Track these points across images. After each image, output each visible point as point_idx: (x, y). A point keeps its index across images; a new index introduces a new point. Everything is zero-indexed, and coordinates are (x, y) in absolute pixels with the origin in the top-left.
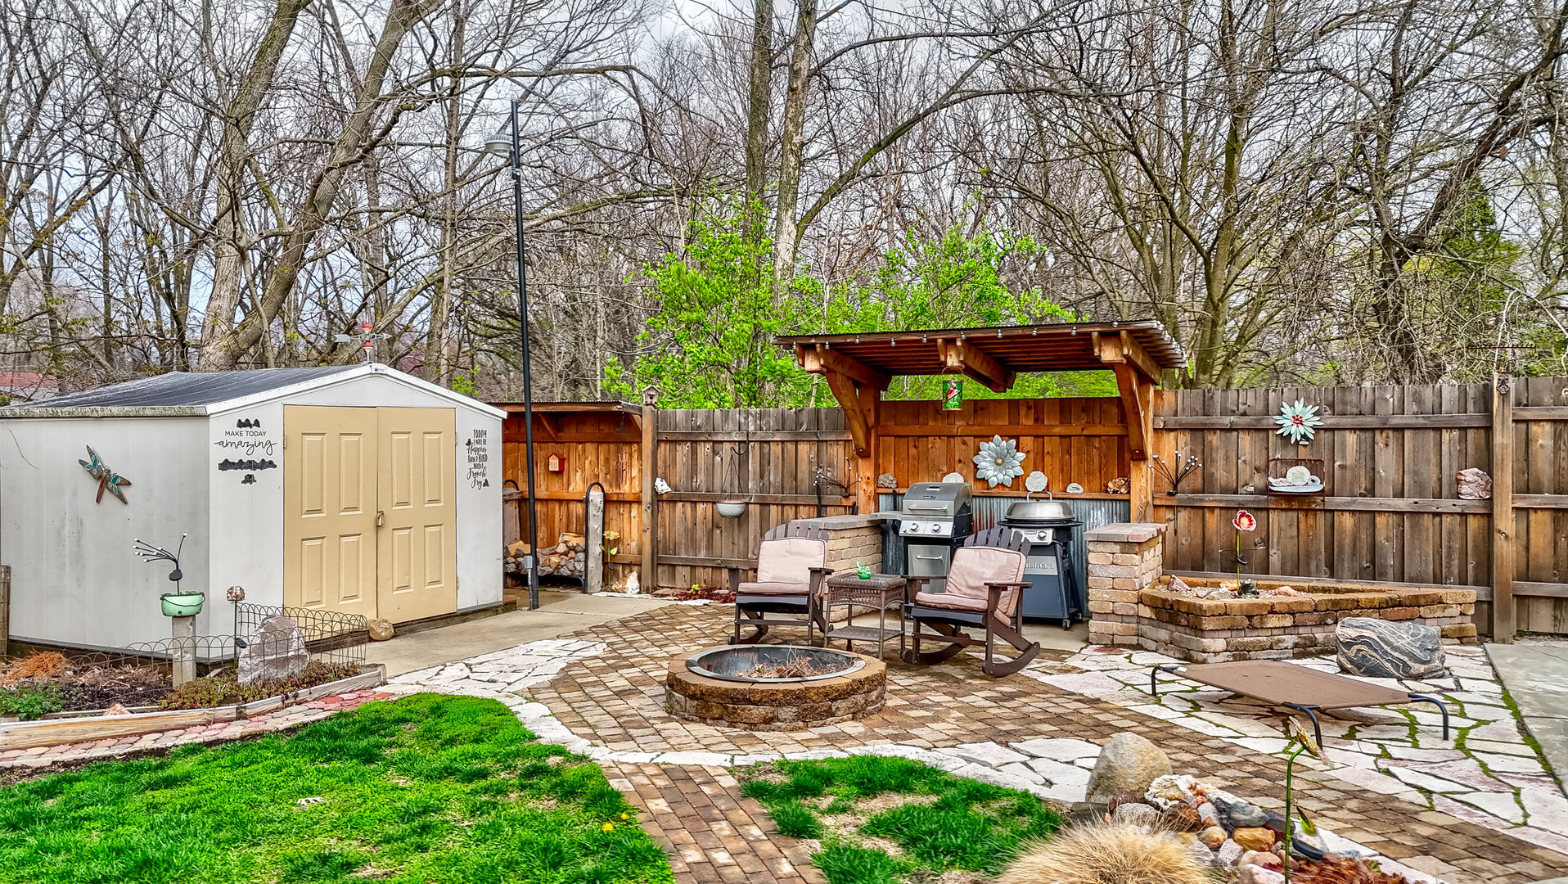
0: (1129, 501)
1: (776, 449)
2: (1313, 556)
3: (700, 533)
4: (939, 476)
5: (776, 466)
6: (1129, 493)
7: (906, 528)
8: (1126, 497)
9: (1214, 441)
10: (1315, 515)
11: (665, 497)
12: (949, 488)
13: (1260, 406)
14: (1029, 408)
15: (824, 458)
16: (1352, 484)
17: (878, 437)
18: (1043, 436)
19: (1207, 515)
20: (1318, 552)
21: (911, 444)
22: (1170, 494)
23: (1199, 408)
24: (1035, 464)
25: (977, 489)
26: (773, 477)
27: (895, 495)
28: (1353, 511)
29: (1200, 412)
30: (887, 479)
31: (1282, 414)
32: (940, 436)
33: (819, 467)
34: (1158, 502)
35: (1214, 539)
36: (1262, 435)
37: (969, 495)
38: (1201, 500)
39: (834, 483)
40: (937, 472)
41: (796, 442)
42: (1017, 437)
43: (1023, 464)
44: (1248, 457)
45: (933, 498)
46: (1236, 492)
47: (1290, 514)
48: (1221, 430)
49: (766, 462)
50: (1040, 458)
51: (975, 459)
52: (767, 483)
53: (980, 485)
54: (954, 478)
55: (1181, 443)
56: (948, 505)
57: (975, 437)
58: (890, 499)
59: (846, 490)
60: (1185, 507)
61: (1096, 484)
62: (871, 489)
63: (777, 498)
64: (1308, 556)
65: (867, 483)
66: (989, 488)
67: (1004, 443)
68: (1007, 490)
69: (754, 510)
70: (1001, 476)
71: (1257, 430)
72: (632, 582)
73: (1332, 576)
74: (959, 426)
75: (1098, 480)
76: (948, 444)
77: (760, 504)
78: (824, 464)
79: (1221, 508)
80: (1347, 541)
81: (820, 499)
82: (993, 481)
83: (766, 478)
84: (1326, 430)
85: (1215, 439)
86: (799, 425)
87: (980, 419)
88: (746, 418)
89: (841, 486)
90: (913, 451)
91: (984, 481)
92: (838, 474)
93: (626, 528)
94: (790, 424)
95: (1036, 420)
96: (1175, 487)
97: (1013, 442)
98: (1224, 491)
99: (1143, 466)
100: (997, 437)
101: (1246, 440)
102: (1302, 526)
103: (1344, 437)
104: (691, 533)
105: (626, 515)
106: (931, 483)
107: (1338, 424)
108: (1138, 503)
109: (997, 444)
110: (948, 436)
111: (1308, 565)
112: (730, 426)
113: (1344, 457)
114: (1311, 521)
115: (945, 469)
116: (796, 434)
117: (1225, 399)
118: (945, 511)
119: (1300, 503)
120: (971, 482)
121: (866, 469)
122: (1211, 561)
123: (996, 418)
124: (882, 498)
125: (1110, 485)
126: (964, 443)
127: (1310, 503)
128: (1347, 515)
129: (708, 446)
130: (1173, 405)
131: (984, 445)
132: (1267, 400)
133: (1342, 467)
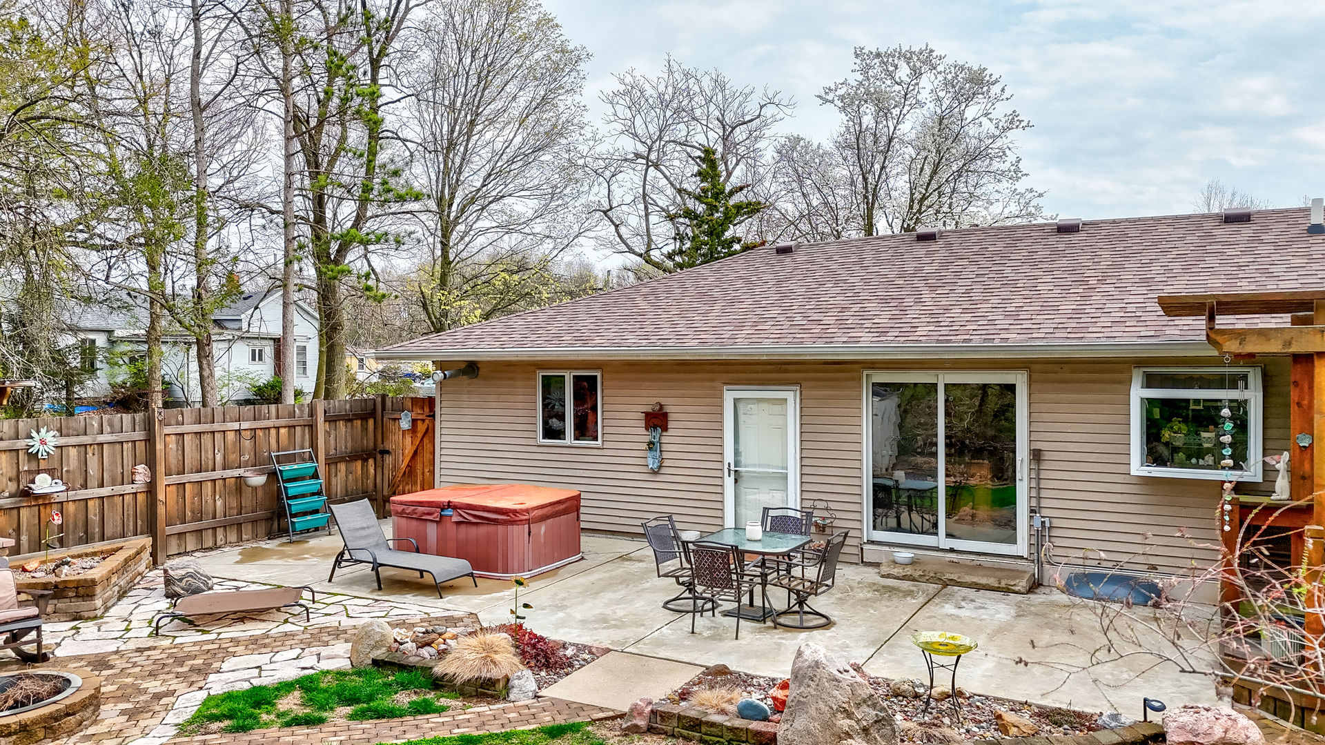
13: (12, 433)
28: (75, 501)
31: (30, 438)
36: (14, 454)
44: (4, 470)
47: (34, 508)
71: (10, 451)
84: (58, 447)
102: (42, 516)
103: (68, 451)
107: (65, 443)
113: (68, 465)
119: (46, 498)
127: (50, 498)
132: (18, 427)
133: (68, 471)
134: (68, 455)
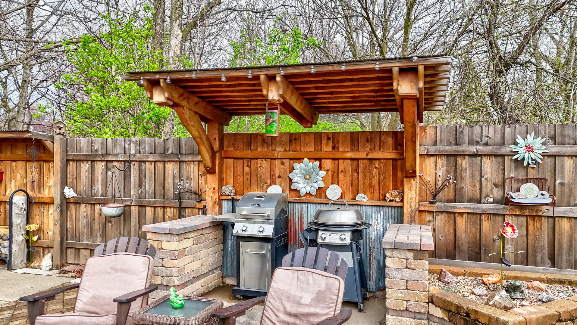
0: (402, 207)
1: (150, 167)
2: (539, 250)
3: (97, 226)
4: (265, 187)
5: (150, 179)
6: (402, 201)
7: (238, 229)
8: (399, 204)
9: (464, 164)
10: (541, 220)
11: (72, 200)
12: (271, 198)
13: (498, 138)
14: (329, 139)
15: (184, 174)
16: (569, 197)
17: (222, 159)
18: (338, 159)
19: (458, 218)
20: (543, 248)
21: (246, 164)
22: (431, 203)
23: (452, 139)
24: (333, 179)
25: (291, 197)
26: (148, 187)
27: (233, 201)
28: (570, 218)
29: (453, 142)
30: (228, 189)
31: (516, 144)
32: (265, 159)
33: (180, 180)
34: (422, 208)
35: (463, 236)
36: (500, 159)
37: (286, 202)
38: (455, 207)
39: (190, 191)
40: (262, 184)
41: (165, 162)
42: (320, 160)
43: (324, 179)
44: (489, 176)
45: (259, 205)
46: (479, 202)
47: (520, 218)
48: (469, 155)
49: (143, 176)
50: (336, 174)
51: (291, 175)
52: (144, 191)
53: (293, 194)
54: (275, 190)
55: (439, 166)
56: (270, 211)
57: (290, 159)
58: (230, 203)
59: (199, 197)
60: (442, 212)
61: (376, 194)
62: (216, 196)
63: (150, 202)
64: (535, 251)
65: (214, 192)
66: (300, 196)
67: (311, 164)
68: (312, 198)
69: (134, 210)
70: (308, 188)
71: (496, 156)
72: (46, 261)
73: (553, 265)
74: (279, 151)
75: (378, 191)
76: (271, 164)
77: (139, 206)
78: (184, 178)
79: (468, 213)
80: (565, 240)
81: (180, 203)
82: (303, 191)
83: (143, 188)
84: (549, 156)
85: (464, 162)
86: (166, 149)
87: (294, 147)
88: (129, 145)
89: (196, 194)
90: (247, 169)
91: (297, 191)
92: (194, 186)
93: (46, 221)
94: (160, 149)
95: (334, 148)
96: (435, 197)
97: (317, 163)
98: (470, 201)
99: (413, 182)
100: (306, 160)
101: (487, 163)
102: (530, 228)
103: (563, 162)
104: (91, 226)
105: (46, 213)
106: (259, 193)
107: (559, 152)
108: (409, 210)
109: (307, 164)
110: (272, 159)
111: (535, 257)
112: (118, 150)
113: (563, 177)
114: (537, 223)
115: (269, 182)
116: (164, 156)
117: (471, 133)
118: (268, 216)
119: (531, 210)
120: (287, 192)
121: (212, 182)
122: (461, 252)
123: (305, 146)
124: (225, 203)
125: (388, 195)
126: (283, 164)
127: (538, 211)
128: (565, 220)
129: (103, 164)
130: (433, 136)
131: (296, 165)
132: (504, 133)
133: (562, 184)
134: (563, 167)
